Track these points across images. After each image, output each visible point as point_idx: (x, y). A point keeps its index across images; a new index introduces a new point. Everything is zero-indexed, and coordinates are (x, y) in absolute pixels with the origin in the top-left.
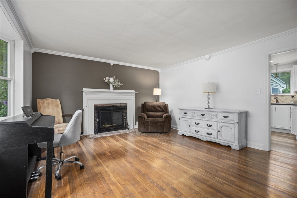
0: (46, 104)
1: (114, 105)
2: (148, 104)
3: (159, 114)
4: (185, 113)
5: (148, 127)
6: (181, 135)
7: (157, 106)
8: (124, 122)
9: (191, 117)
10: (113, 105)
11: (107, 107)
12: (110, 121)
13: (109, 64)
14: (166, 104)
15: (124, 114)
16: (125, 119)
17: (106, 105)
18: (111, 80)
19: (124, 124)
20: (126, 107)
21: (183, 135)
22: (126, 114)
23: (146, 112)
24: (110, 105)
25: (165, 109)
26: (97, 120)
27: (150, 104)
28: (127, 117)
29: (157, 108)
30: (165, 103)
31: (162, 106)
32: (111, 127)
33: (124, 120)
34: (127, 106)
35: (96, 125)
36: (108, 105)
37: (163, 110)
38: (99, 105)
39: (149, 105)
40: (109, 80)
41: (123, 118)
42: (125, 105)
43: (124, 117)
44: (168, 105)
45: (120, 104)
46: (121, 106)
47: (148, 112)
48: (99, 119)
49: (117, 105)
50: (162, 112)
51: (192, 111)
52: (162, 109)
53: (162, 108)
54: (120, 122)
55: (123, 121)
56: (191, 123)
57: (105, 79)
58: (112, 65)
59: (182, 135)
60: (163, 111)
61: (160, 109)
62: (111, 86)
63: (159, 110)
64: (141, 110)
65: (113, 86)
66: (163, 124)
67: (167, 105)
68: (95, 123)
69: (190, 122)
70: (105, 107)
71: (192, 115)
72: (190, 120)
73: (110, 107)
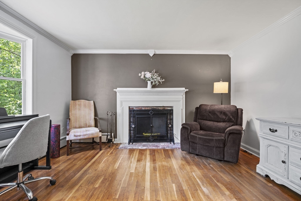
0: (77, 106)
1: (155, 108)
2: (205, 107)
3: (222, 125)
4: (273, 131)
5: (196, 145)
6: (262, 176)
7: (218, 112)
8: (169, 132)
9: (287, 141)
10: (153, 108)
11: (145, 110)
12: (149, 129)
13: (148, 55)
14: (237, 109)
15: (169, 121)
16: (169, 127)
17: (143, 109)
18: (148, 75)
19: (169, 135)
20: (171, 112)
21: (267, 176)
22: (172, 121)
23: (200, 121)
24: (149, 108)
25: (235, 119)
26: (133, 126)
27: (208, 108)
28: (172, 126)
29: (218, 114)
30: (236, 107)
31: (229, 111)
32: (150, 136)
33: (169, 129)
34: (172, 110)
35: (132, 132)
36: (146, 108)
37: (231, 119)
38: (136, 108)
39: (206, 110)
40: (145, 75)
41: (167, 126)
42: (170, 109)
43: (169, 124)
44: (242, 110)
45: (163, 107)
46: (164, 110)
47: (202, 121)
48: (135, 125)
49: (159, 108)
50: (228, 122)
51: (291, 128)
52: (229, 117)
53: (229, 115)
54: (163, 131)
55: (167, 130)
56: (288, 154)
57: (140, 75)
58: (151, 55)
59: (264, 175)
60: (230, 121)
61: (224, 117)
62: (149, 83)
63: (223, 119)
64: (194, 116)
65: (152, 82)
66: (222, 145)
67: (239, 111)
68: (130, 130)
69: (286, 152)
70: (143, 110)
71: (291, 137)
72: (286, 149)
73: (149, 110)
